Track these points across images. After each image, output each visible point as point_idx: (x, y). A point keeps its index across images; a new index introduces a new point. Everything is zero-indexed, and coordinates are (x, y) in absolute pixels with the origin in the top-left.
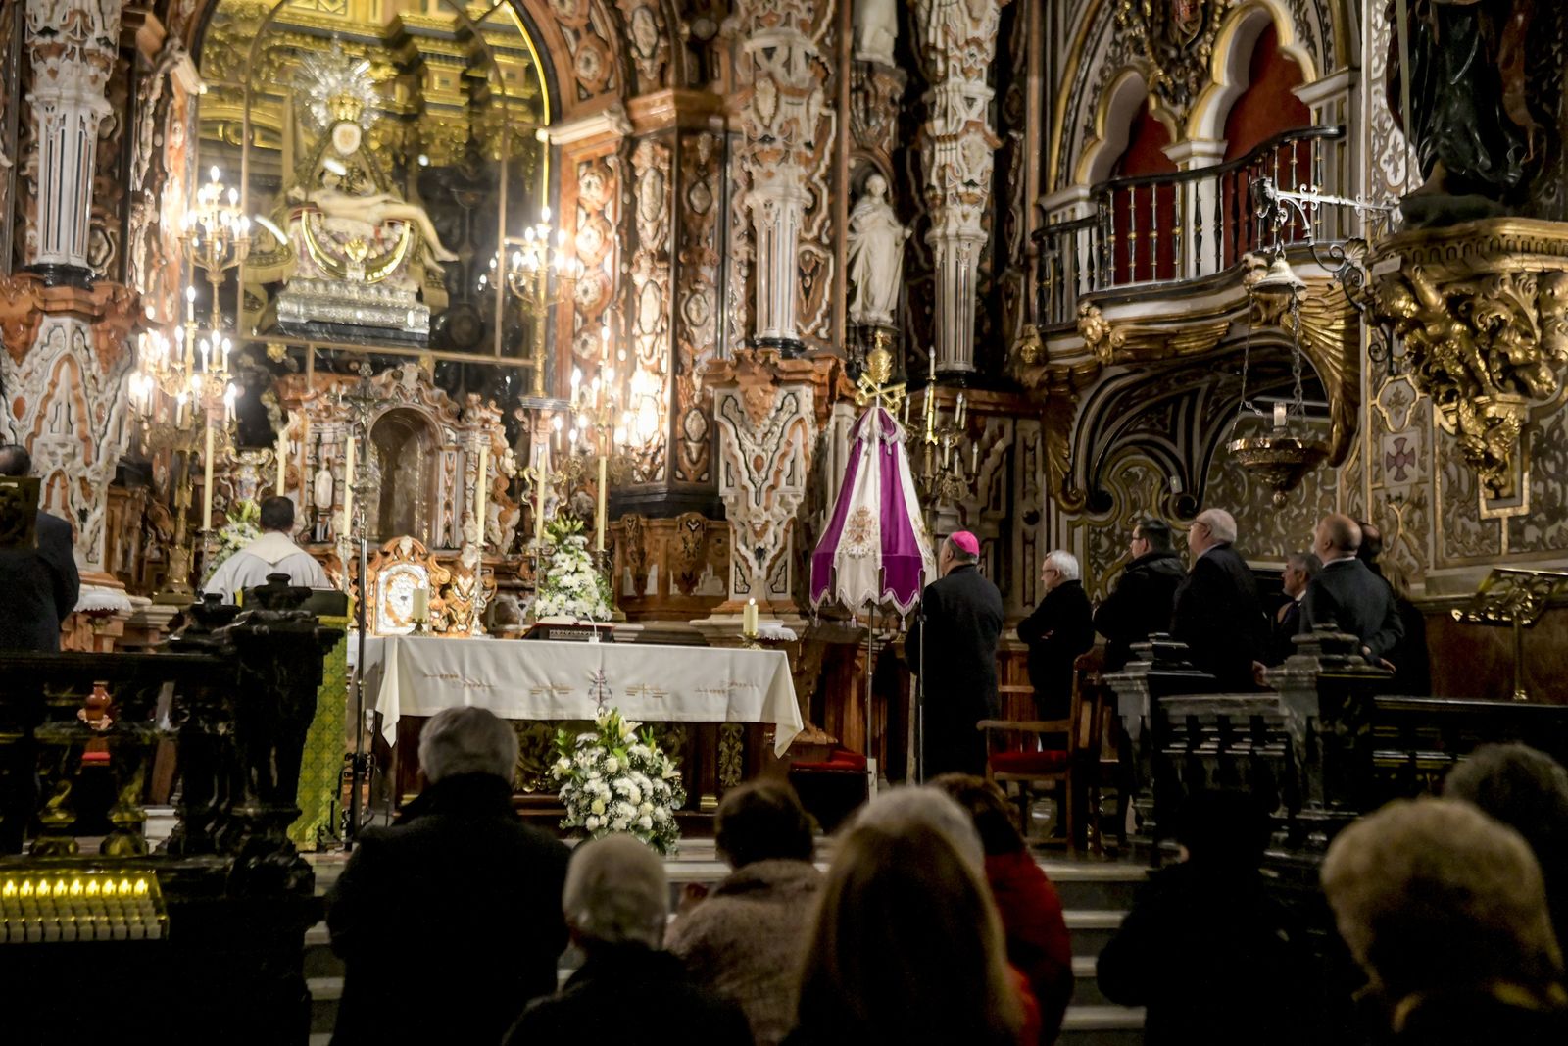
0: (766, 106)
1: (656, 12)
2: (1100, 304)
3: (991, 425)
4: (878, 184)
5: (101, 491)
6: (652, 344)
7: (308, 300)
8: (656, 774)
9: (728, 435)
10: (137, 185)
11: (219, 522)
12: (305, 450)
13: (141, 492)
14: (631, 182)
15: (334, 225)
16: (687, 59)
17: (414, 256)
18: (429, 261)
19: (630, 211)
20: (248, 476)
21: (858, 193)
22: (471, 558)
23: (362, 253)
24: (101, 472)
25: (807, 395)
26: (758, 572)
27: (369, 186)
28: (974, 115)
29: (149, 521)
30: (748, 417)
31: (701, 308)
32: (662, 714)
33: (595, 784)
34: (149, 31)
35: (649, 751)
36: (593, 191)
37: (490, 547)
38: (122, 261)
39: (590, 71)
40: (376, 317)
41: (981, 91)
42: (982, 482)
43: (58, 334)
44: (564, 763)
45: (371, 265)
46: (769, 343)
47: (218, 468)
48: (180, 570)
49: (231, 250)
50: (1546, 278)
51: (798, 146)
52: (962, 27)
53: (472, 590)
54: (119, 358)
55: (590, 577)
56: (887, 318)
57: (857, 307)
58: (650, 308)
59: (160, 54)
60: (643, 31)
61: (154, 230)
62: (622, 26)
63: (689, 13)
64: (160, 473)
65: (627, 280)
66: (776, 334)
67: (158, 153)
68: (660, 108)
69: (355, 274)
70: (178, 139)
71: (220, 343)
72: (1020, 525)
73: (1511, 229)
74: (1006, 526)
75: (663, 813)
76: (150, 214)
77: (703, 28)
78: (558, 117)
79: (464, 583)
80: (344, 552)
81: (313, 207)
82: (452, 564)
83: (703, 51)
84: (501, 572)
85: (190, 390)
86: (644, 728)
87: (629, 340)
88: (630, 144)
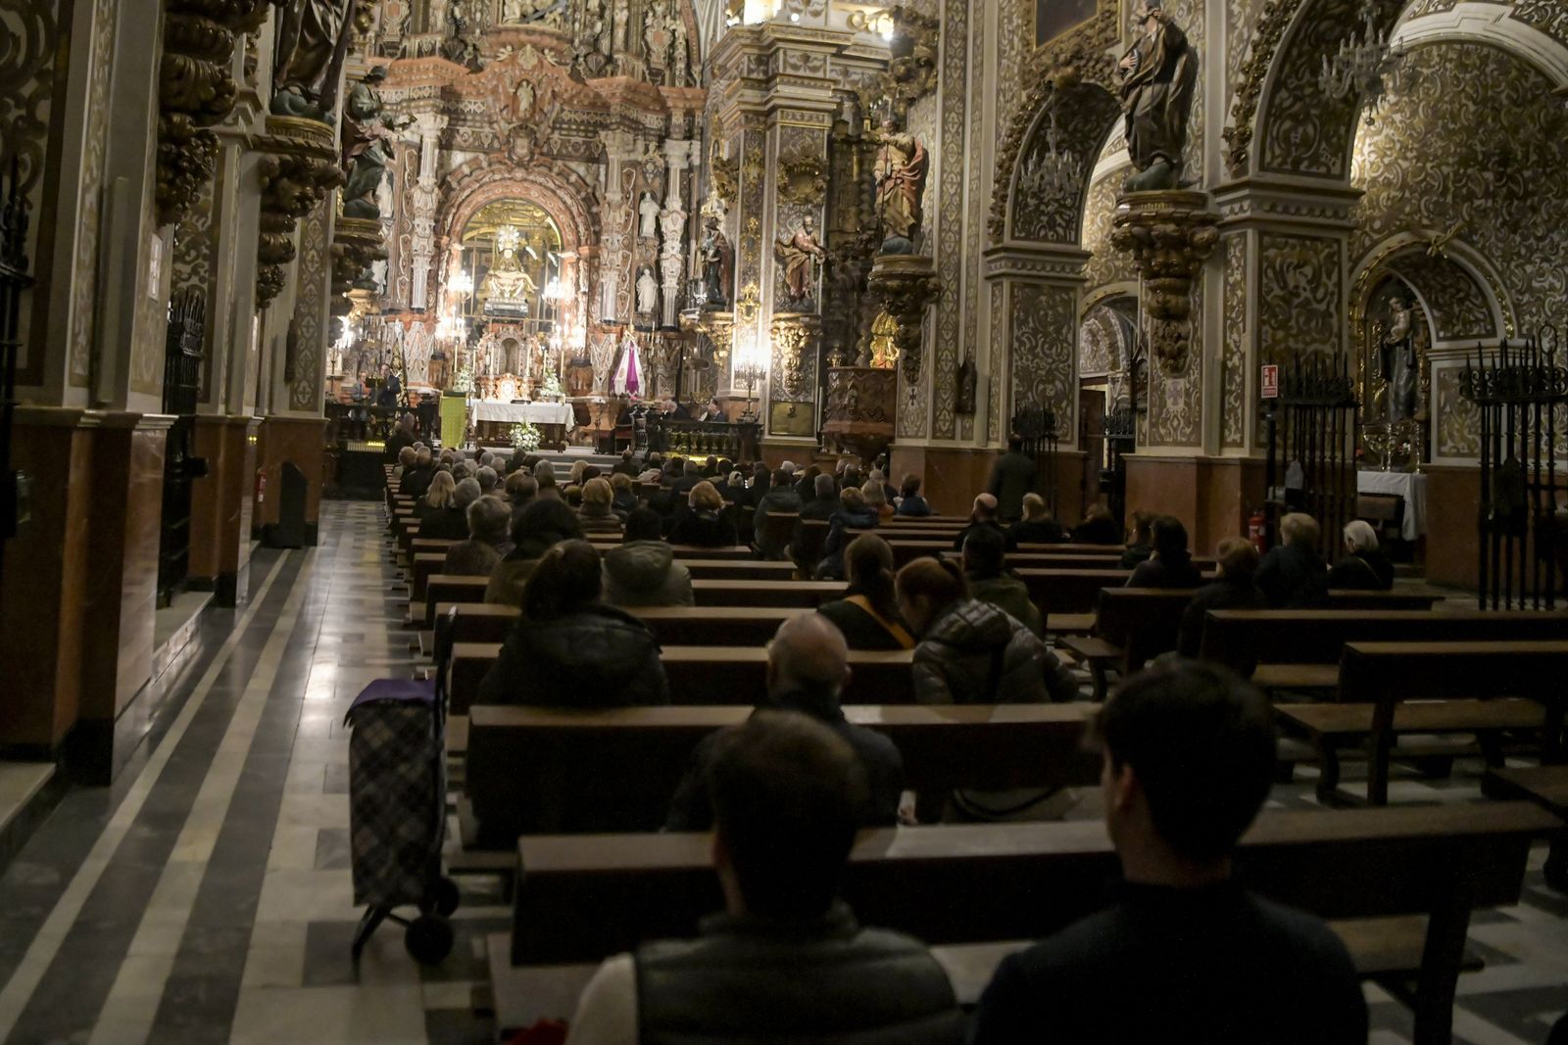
0: (606, 255)
1: (585, 224)
2: (685, 314)
3: (675, 342)
4: (647, 272)
5: (427, 364)
6: (582, 319)
7: (493, 304)
8: (534, 434)
9: (593, 346)
10: (441, 279)
11: (459, 371)
12: (484, 349)
13: (441, 361)
14: (578, 271)
15: (501, 281)
16: (593, 237)
17: (525, 289)
18: (529, 289)
19: (578, 279)
20: (468, 357)
21: (640, 274)
22: (526, 379)
23: (510, 288)
24: (427, 358)
25: (613, 337)
26: (600, 384)
27: (513, 268)
28: (674, 252)
29: (444, 368)
30: (597, 342)
31: (595, 308)
32: (539, 421)
33: (519, 436)
34: (445, 240)
35: (533, 430)
36: (570, 273)
37: (532, 375)
38: (436, 302)
39: (570, 237)
40: (513, 308)
41: (678, 245)
42: (672, 358)
43: (416, 325)
44: (512, 431)
45: (512, 293)
46: (605, 321)
47: (459, 354)
48: (450, 381)
49: (467, 295)
50: (724, 326)
51: (614, 266)
52: (671, 227)
53: (526, 388)
54: (431, 330)
55: (556, 384)
56: (649, 310)
57: (640, 308)
58: (582, 307)
59: (449, 244)
60: (582, 229)
61: (446, 291)
62: (577, 227)
63: (593, 224)
64: (448, 355)
65: (576, 299)
66: (607, 319)
67: (447, 270)
68: (585, 250)
69: (507, 295)
70: (456, 265)
71: (462, 322)
72: (683, 371)
73: (719, 315)
74: (680, 370)
75: (535, 443)
76: (444, 286)
77: (597, 228)
78: (563, 249)
79: (525, 386)
80: (492, 377)
81: (496, 276)
82: (521, 380)
83: (598, 234)
84: (536, 382)
85: (453, 334)
86: (532, 424)
87: (577, 316)
88: (579, 259)
